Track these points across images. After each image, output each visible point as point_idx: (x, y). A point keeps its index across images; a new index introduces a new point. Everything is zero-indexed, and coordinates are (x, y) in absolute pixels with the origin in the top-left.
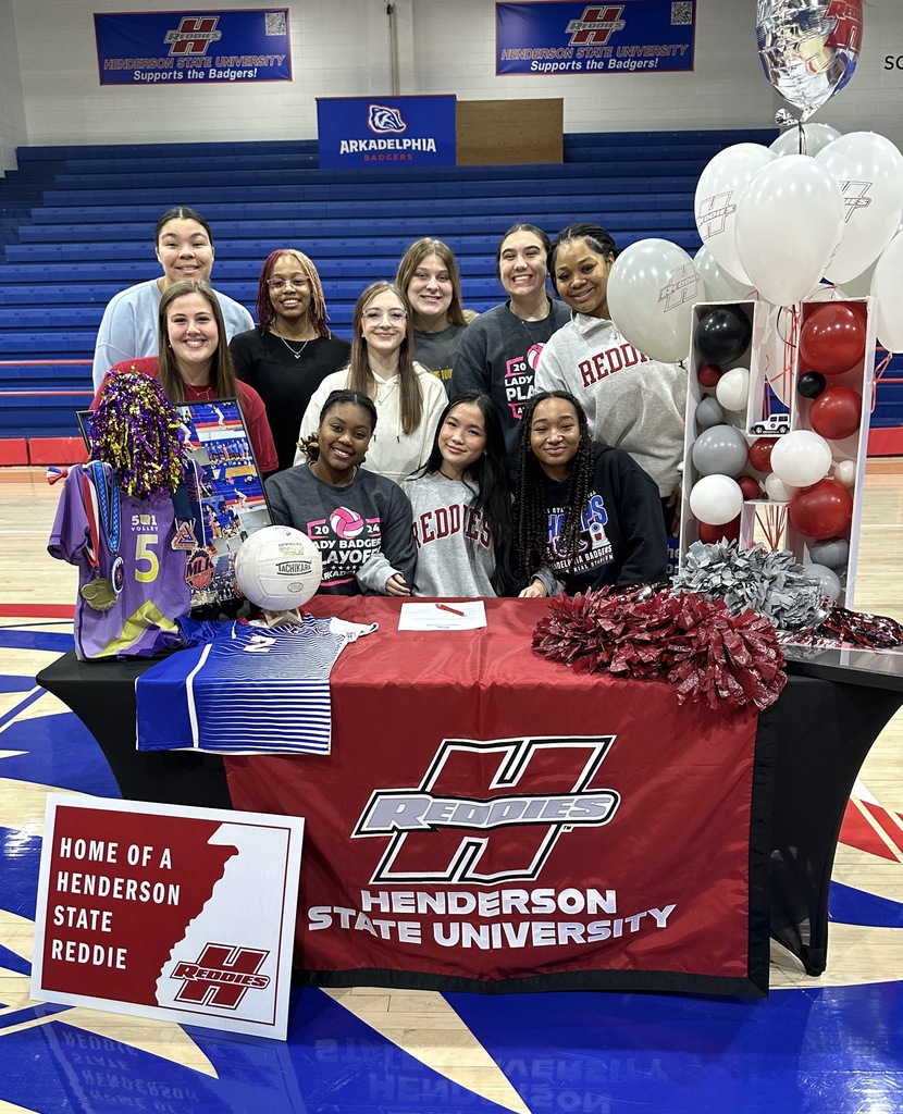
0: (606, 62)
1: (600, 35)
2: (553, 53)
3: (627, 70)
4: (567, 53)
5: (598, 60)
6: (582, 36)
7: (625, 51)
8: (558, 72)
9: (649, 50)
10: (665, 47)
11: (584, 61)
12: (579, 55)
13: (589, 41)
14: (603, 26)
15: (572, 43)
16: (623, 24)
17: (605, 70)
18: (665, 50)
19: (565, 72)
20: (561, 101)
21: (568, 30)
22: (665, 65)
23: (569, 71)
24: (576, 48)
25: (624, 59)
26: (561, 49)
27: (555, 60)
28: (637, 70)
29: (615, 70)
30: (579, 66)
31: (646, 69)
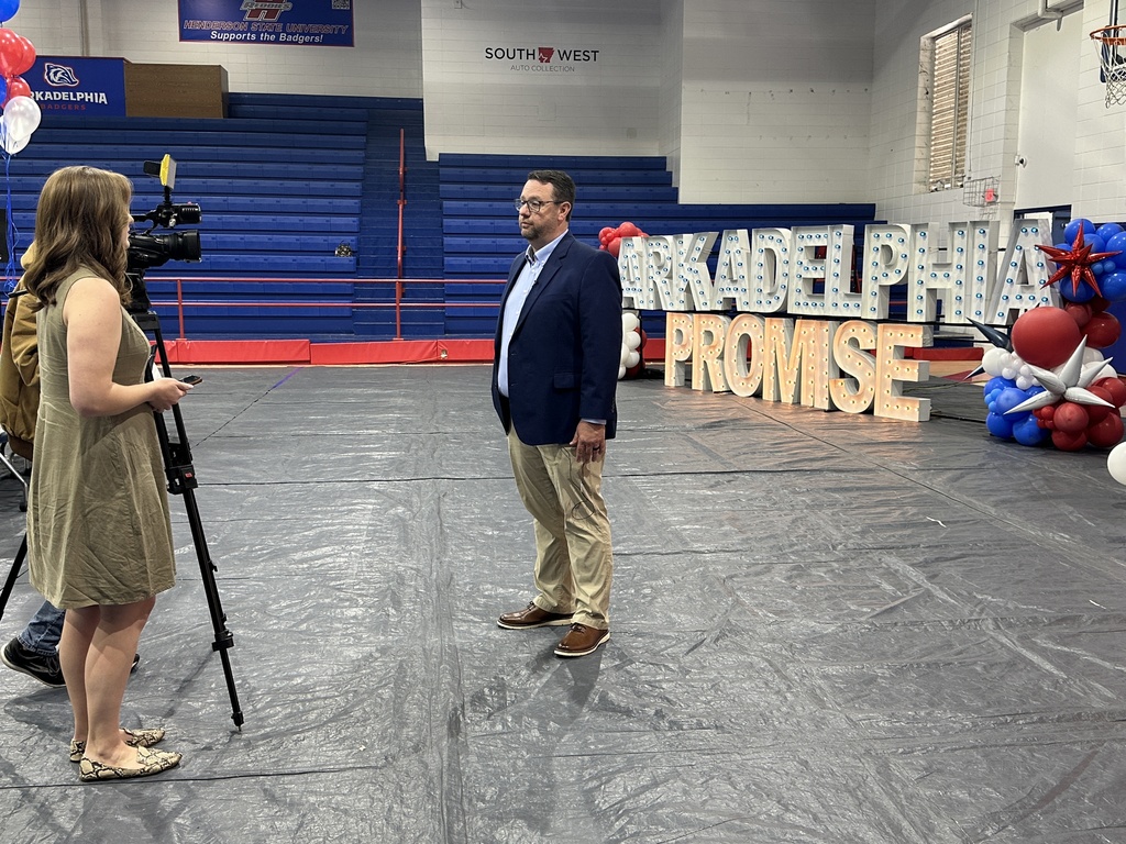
0: (278, 35)
2: (229, 25)
4: (242, 26)
5: (270, 34)
6: (256, 13)
7: (293, 27)
8: (235, 40)
9: (314, 28)
10: (328, 26)
11: (258, 34)
12: (253, 29)
13: (262, 17)
14: (273, 6)
15: (247, 18)
16: (290, 5)
17: (277, 41)
18: (328, 29)
19: (241, 41)
21: (243, 8)
22: (329, 40)
24: (250, 22)
25: (293, 34)
26: (236, 23)
27: (232, 31)
28: (305, 43)
30: (254, 37)
31: (313, 43)
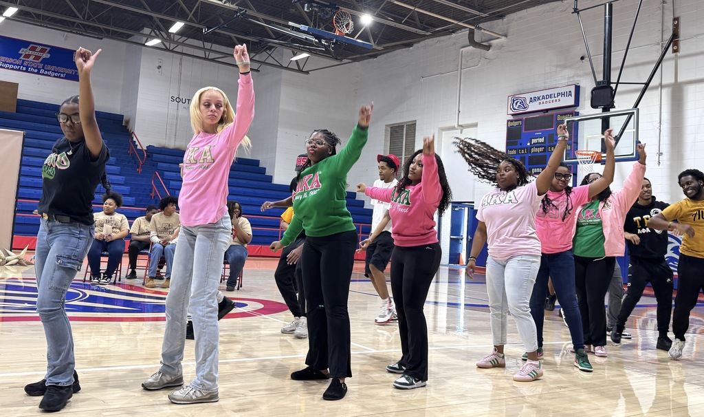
0: (39, 70)
1: (37, 58)
2: (11, 60)
3: (50, 76)
4: (17, 62)
5: (35, 68)
6: (28, 56)
7: (49, 67)
8: (12, 69)
9: (61, 69)
11: (27, 67)
12: (25, 64)
13: (31, 59)
14: (39, 54)
15: (22, 58)
16: (49, 56)
17: (38, 73)
18: (69, 71)
19: (16, 70)
20: (17, 85)
21: (20, 52)
22: (68, 77)
23: (19, 70)
24: (23, 61)
25: (48, 71)
26: (16, 60)
27: (12, 64)
28: (54, 76)
29: (43, 74)
30: (24, 69)
31: (60, 77)
